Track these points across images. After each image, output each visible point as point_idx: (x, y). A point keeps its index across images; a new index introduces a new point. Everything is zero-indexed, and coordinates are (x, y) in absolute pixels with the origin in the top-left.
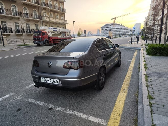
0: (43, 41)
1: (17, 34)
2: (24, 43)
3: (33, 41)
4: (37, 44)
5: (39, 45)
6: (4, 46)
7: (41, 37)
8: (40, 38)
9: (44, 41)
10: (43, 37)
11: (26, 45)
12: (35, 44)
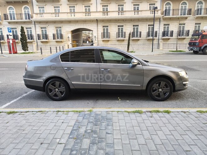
0: (200, 48)
1: (179, 37)
2: (177, 49)
3: (189, 46)
4: (192, 51)
5: (196, 53)
6: (152, 51)
7: (198, 41)
8: (196, 43)
9: (202, 48)
10: (202, 41)
11: (180, 51)
12: (189, 50)
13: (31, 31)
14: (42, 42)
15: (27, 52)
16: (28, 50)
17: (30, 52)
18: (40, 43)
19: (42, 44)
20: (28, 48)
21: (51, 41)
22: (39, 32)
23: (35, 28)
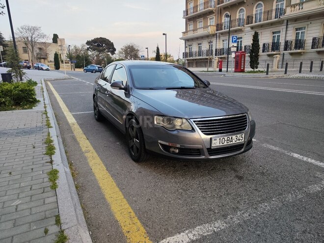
13: (279, 36)
14: (291, 54)
15: (256, 70)
16: (257, 68)
17: (259, 71)
18: (287, 57)
19: (291, 57)
20: (258, 64)
21: (308, 51)
22: (291, 37)
23: (286, 31)
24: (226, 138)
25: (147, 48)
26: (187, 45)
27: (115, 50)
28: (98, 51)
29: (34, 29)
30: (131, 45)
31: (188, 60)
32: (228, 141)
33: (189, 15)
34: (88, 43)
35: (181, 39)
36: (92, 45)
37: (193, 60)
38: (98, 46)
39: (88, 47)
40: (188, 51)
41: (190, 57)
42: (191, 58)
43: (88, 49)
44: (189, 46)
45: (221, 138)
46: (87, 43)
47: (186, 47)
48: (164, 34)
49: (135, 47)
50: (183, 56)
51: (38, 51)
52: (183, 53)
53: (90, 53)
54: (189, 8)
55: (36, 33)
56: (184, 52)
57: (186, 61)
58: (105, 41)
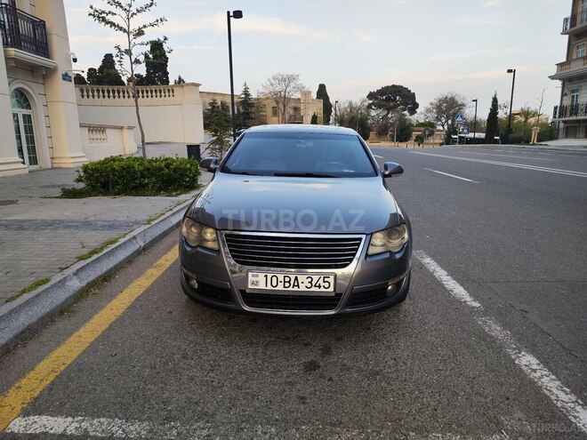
24: (281, 277)
25: (476, 101)
26: (566, 91)
27: (416, 106)
28: (387, 109)
29: (290, 79)
30: (449, 96)
31: (564, 122)
32: (287, 285)
33: (579, 26)
34: (371, 96)
35: (552, 78)
36: (376, 99)
37: (579, 121)
38: (388, 100)
39: (371, 102)
40: (567, 102)
41: (571, 115)
42: (574, 118)
43: (369, 107)
44: (573, 92)
45: (269, 276)
46: (368, 97)
47: (563, 95)
48: (510, 71)
49: (457, 99)
50: (555, 112)
51: (292, 112)
52: (556, 108)
53: (373, 113)
54: (580, 10)
55: (292, 85)
56: (558, 104)
57: (562, 125)
58: (400, 91)
